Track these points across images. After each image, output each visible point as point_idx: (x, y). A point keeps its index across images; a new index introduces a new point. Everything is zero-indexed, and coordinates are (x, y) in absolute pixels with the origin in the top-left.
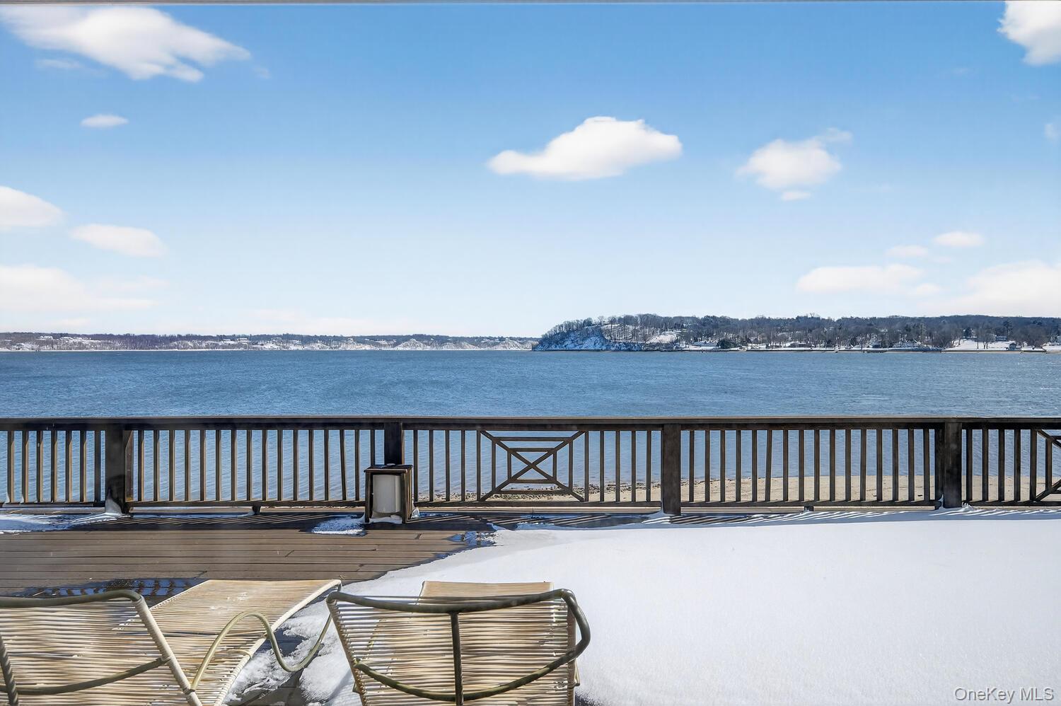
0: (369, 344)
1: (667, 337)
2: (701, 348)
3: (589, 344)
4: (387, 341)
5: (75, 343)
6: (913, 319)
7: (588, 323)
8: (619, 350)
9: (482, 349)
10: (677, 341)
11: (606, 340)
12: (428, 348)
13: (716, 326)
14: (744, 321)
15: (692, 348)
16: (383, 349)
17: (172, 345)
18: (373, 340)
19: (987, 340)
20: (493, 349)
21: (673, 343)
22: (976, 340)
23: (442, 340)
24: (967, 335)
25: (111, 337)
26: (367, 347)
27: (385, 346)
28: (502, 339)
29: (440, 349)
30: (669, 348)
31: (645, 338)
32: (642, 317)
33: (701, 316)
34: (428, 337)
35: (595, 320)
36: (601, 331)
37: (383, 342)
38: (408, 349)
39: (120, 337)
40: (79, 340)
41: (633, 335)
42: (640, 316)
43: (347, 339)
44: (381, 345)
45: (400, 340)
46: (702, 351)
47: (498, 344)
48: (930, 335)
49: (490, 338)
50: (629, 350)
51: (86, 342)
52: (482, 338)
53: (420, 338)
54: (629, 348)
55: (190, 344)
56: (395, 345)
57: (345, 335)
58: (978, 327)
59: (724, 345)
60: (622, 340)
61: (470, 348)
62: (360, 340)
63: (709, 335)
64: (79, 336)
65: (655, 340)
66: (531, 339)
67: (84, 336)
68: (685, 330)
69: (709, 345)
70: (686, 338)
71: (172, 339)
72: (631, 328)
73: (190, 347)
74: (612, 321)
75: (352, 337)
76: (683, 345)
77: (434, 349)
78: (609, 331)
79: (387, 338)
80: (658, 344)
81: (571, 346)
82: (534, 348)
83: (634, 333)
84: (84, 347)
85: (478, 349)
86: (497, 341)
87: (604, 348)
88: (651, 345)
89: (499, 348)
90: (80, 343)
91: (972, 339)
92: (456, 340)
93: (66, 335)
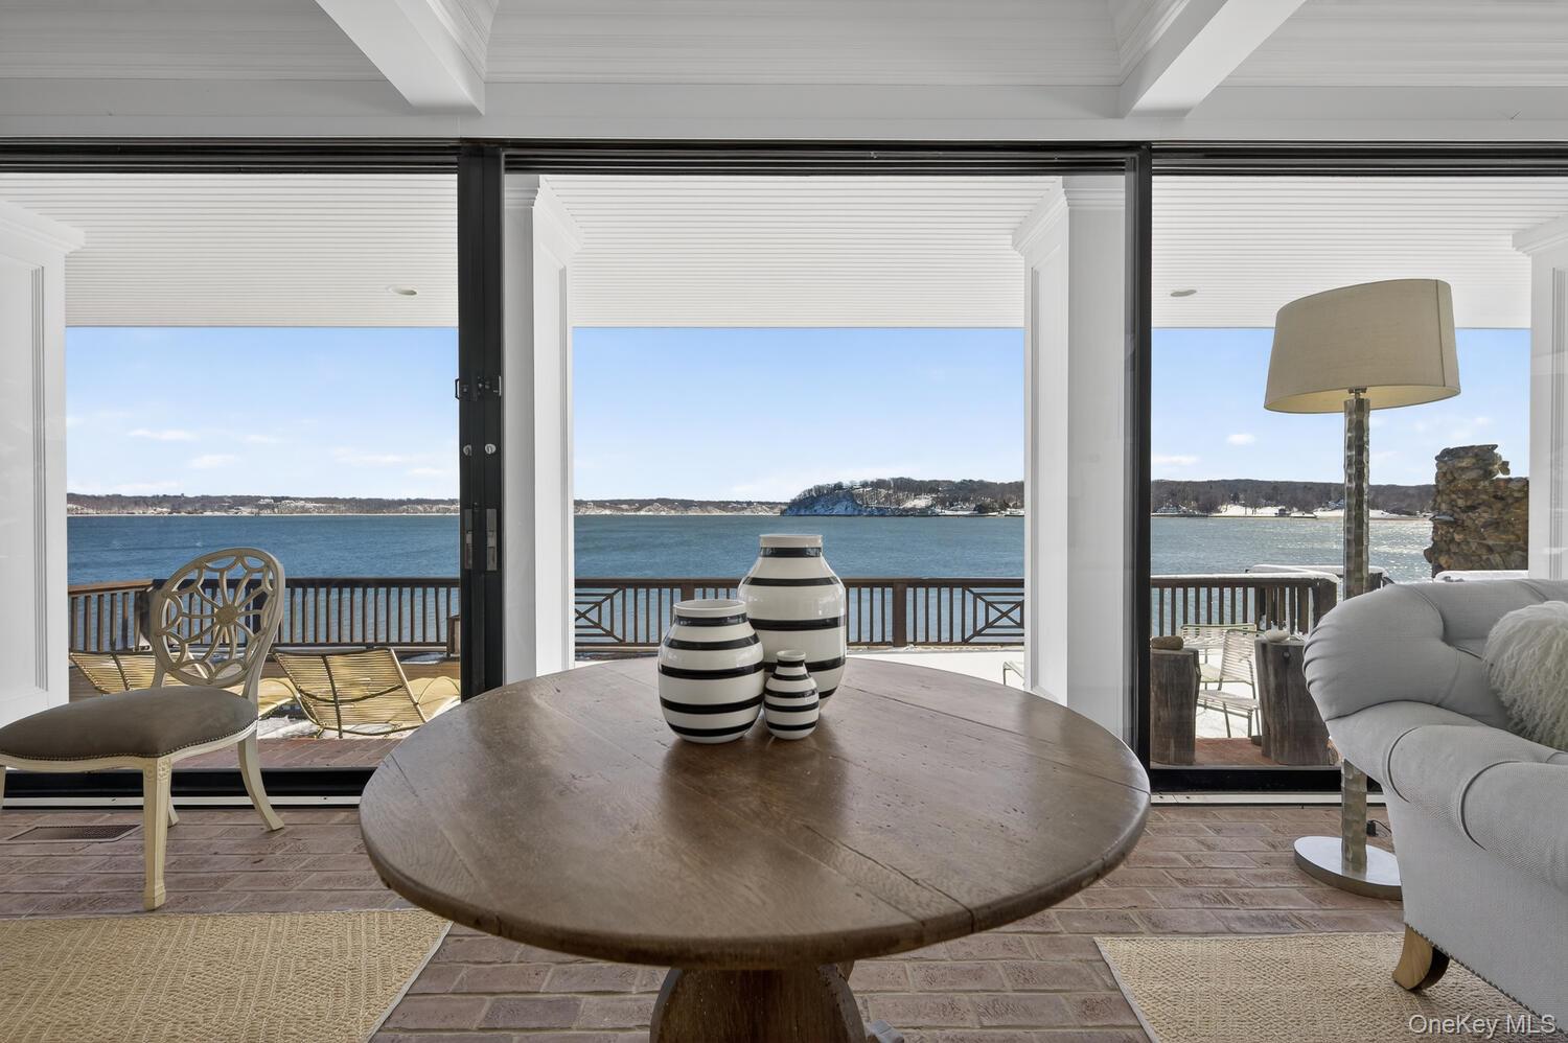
0: (610, 508)
1: (921, 502)
2: (956, 513)
3: (839, 509)
4: (629, 504)
5: (297, 507)
6: (1179, 483)
7: (839, 486)
8: (871, 515)
9: (729, 514)
10: (932, 506)
11: (858, 505)
12: (673, 513)
13: (973, 491)
14: (1002, 485)
15: (948, 512)
16: (625, 513)
17: (401, 508)
18: (614, 504)
19: (1255, 505)
20: (741, 514)
21: (928, 507)
22: (1245, 505)
23: (687, 504)
24: (1235, 500)
25: (336, 500)
26: (608, 512)
27: (627, 510)
28: (749, 503)
29: (685, 514)
30: (923, 513)
31: (898, 502)
32: (896, 481)
33: (957, 479)
34: (673, 501)
35: (846, 482)
36: (852, 495)
37: (624, 507)
38: (651, 513)
39: (345, 501)
40: (301, 503)
41: (886, 500)
42: (893, 479)
43: (586, 503)
44: (623, 510)
45: (644, 504)
46: (958, 516)
47: (744, 509)
48: (1197, 500)
49: (738, 502)
50: (882, 515)
51: (309, 505)
52: (729, 503)
53: (664, 502)
54: (882, 513)
55: (419, 507)
56: (638, 509)
57: (585, 499)
58: (1246, 491)
59: (982, 510)
60: (874, 504)
61: (717, 513)
62: (600, 504)
63: (966, 500)
64: (302, 499)
65: (909, 504)
66: (780, 503)
67: (307, 500)
68: (941, 495)
69: (964, 510)
70: (942, 502)
71: (401, 503)
72: (883, 492)
73: (420, 510)
74: (864, 485)
75: (593, 501)
76: (938, 510)
77: (679, 514)
78: (860, 496)
79: (630, 502)
80: (911, 509)
81: (822, 511)
82: (783, 512)
83: (887, 497)
84: (307, 511)
85: (724, 514)
86: (745, 505)
87: (856, 513)
88: (907, 510)
89: (747, 513)
90: (303, 507)
91: (1241, 505)
92: (702, 505)
93: (287, 498)
